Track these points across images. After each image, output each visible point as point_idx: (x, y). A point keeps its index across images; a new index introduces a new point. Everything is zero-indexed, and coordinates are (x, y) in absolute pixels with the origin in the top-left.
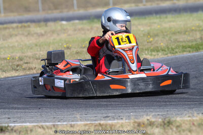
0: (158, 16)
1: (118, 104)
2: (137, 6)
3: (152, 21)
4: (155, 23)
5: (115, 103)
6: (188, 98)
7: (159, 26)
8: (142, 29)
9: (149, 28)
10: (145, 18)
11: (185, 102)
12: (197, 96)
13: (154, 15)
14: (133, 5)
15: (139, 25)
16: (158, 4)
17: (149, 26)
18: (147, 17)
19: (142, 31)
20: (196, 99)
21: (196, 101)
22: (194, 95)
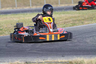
0: (23, 14)
1: (3, 55)
2: (13, 9)
3: (20, 16)
4: (22, 17)
5: (1, 55)
6: (37, 53)
7: (23, 19)
8: (15, 20)
9: (19, 19)
10: (17, 15)
11: (35, 54)
12: (41, 51)
13: (21, 13)
14: (11, 8)
15: (14, 18)
16: (23, 8)
17: (19, 18)
18: (17, 14)
19: (15, 21)
20: (40, 53)
21: (40, 54)
22: (39, 51)
